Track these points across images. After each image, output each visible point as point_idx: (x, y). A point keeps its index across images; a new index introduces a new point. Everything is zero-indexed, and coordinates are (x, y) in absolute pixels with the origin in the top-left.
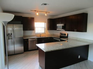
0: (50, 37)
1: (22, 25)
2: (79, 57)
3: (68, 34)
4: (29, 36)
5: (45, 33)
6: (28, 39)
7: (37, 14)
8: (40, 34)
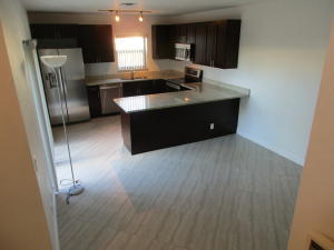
0: (157, 81)
1: (80, 50)
2: (212, 127)
3: (202, 72)
4: (102, 78)
5: (145, 68)
6: (98, 87)
7: (117, 19)
8: (132, 72)
